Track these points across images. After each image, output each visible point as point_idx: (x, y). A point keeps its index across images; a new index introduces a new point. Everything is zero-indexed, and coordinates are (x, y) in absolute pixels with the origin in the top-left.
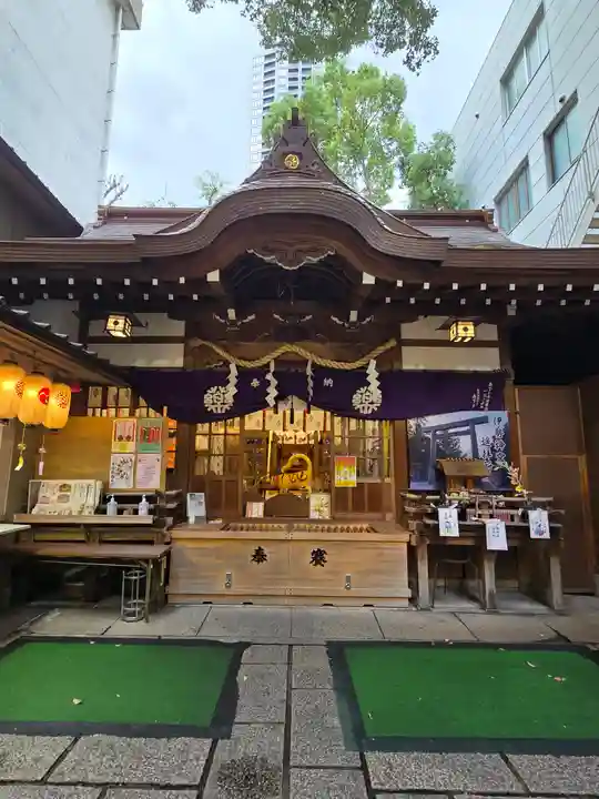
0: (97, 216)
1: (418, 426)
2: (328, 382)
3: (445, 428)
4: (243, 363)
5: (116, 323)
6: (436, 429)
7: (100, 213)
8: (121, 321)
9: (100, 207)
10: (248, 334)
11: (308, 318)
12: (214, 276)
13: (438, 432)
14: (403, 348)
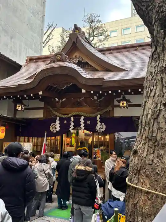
0: (25, 61)
1: (118, 137)
2: (89, 122)
3: (129, 138)
4: (61, 115)
5: (19, 107)
6: (124, 139)
7: (26, 61)
8: (21, 106)
9: (27, 57)
10: (63, 105)
11: (82, 98)
12: (40, 93)
13: (126, 140)
14: (115, 108)
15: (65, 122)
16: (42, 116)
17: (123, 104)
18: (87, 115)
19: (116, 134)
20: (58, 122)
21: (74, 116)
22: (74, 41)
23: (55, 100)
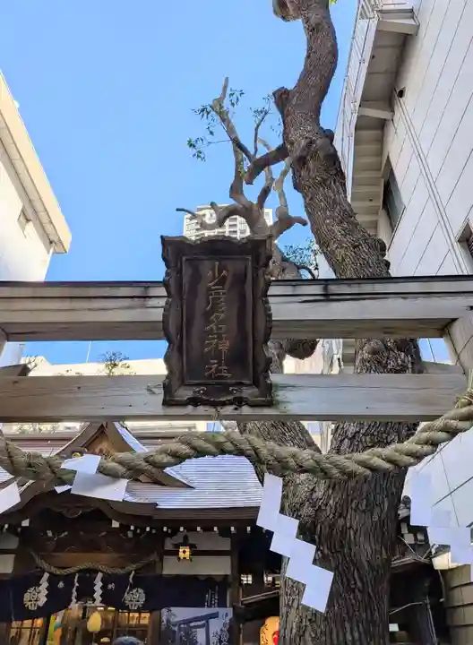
1: (168, 621)
2: (111, 586)
3: (187, 622)
4: (53, 570)
6: (179, 623)
10: (60, 546)
11: (103, 534)
12: (26, 523)
13: (182, 626)
14: (165, 557)
15: (61, 585)
16: (9, 570)
17: (184, 552)
18: (109, 571)
19: (164, 611)
20: (44, 584)
21: (80, 571)
22: (102, 425)
23: (46, 534)
